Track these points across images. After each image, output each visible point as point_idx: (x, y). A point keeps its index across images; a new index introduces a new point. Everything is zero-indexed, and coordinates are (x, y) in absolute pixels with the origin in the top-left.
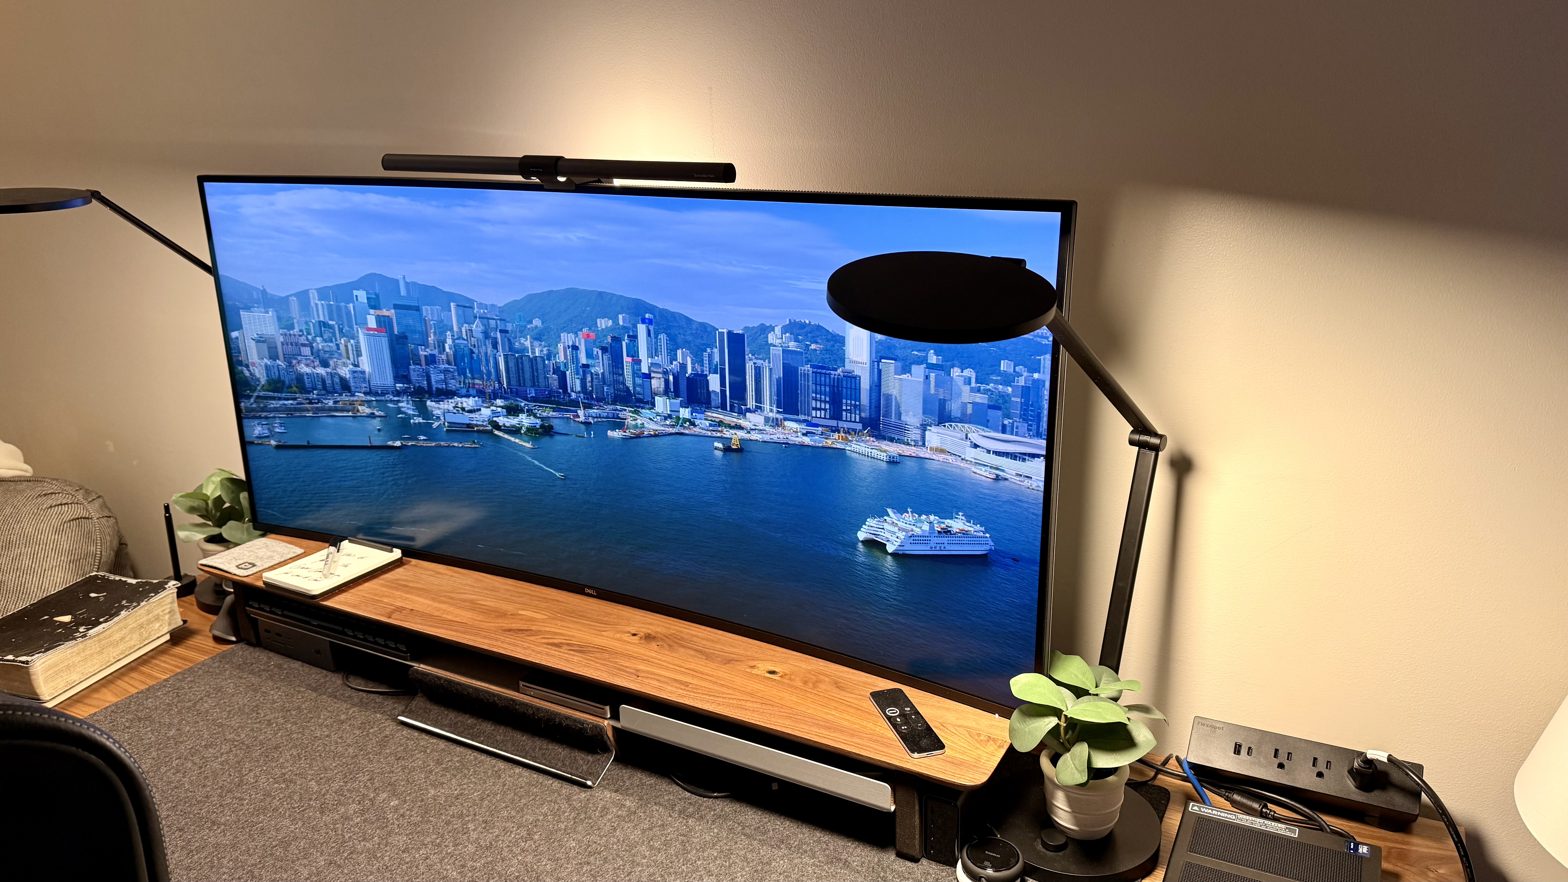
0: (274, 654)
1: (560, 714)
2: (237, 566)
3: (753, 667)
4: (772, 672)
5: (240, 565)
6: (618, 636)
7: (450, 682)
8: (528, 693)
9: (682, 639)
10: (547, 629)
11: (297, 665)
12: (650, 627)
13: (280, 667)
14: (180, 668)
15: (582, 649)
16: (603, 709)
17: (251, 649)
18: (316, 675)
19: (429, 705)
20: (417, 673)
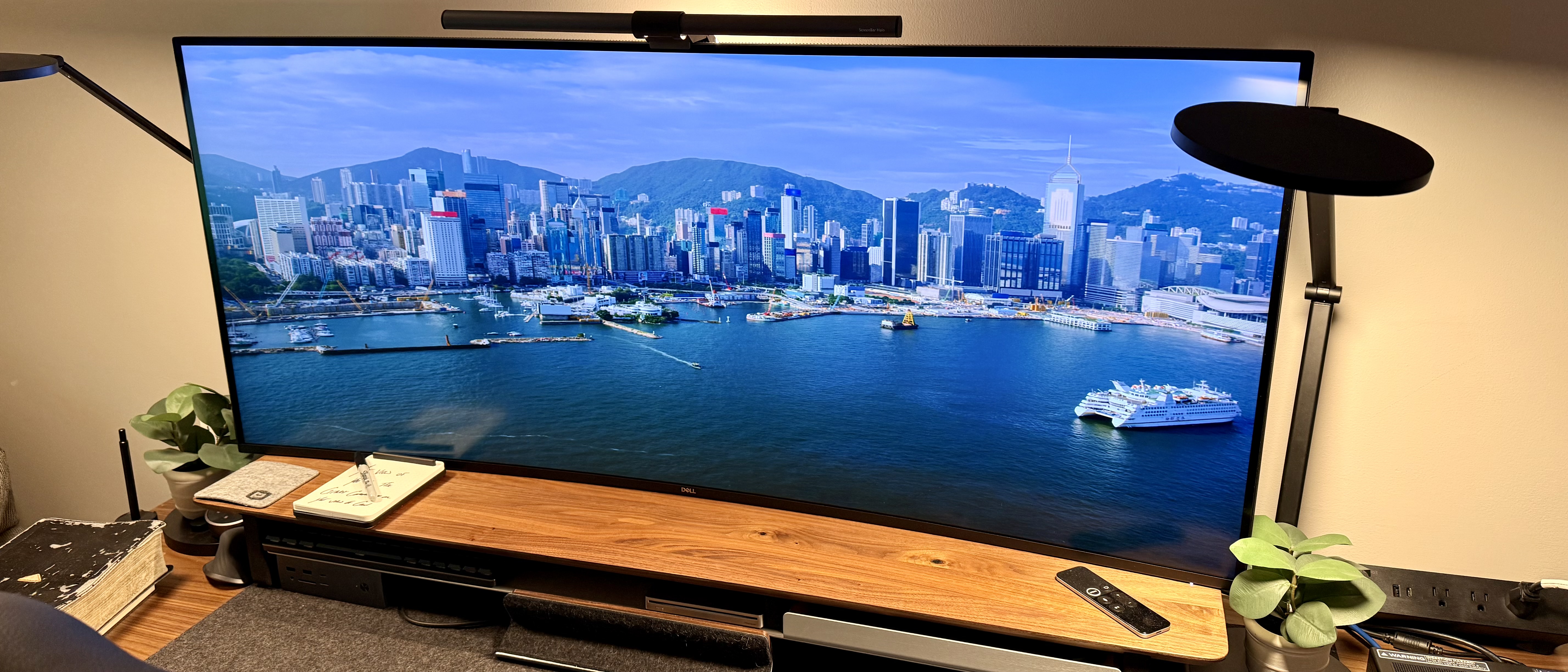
0: (300, 595)
1: (709, 630)
2: (248, 496)
3: (913, 557)
4: (937, 561)
5: (251, 494)
6: (746, 536)
7: (561, 606)
8: (658, 609)
9: (816, 534)
10: (663, 536)
11: (334, 605)
12: (775, 524)
13: (315, 609)
14: (186, 623)
15: (716, 555)
16: (756, 619)
17: (268, 592)
18: (364, 614)
19: (528, 635)
20: (515, 600)
